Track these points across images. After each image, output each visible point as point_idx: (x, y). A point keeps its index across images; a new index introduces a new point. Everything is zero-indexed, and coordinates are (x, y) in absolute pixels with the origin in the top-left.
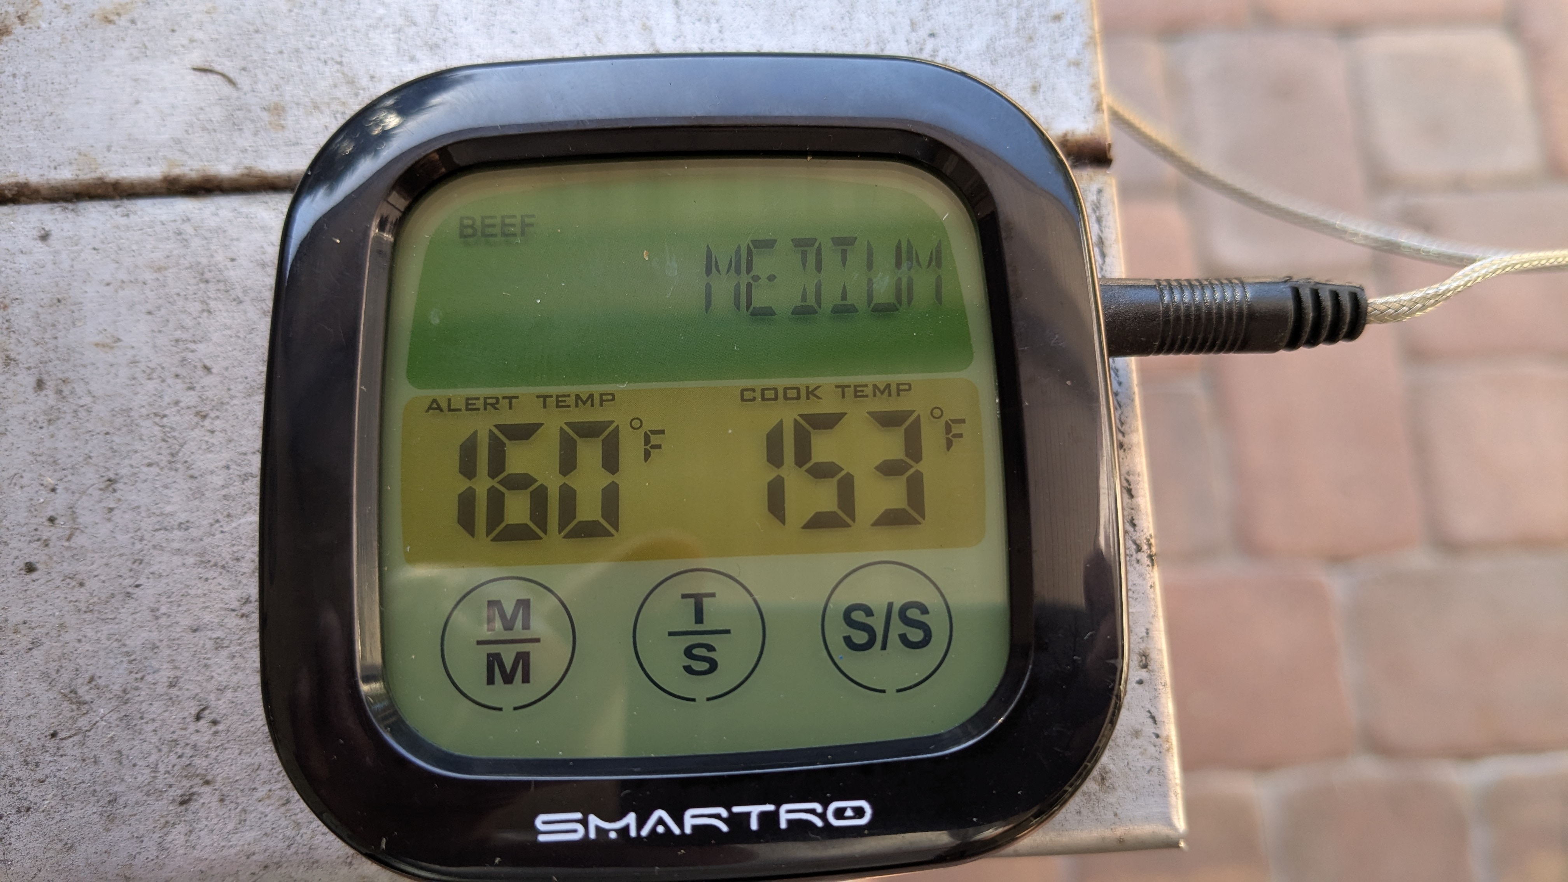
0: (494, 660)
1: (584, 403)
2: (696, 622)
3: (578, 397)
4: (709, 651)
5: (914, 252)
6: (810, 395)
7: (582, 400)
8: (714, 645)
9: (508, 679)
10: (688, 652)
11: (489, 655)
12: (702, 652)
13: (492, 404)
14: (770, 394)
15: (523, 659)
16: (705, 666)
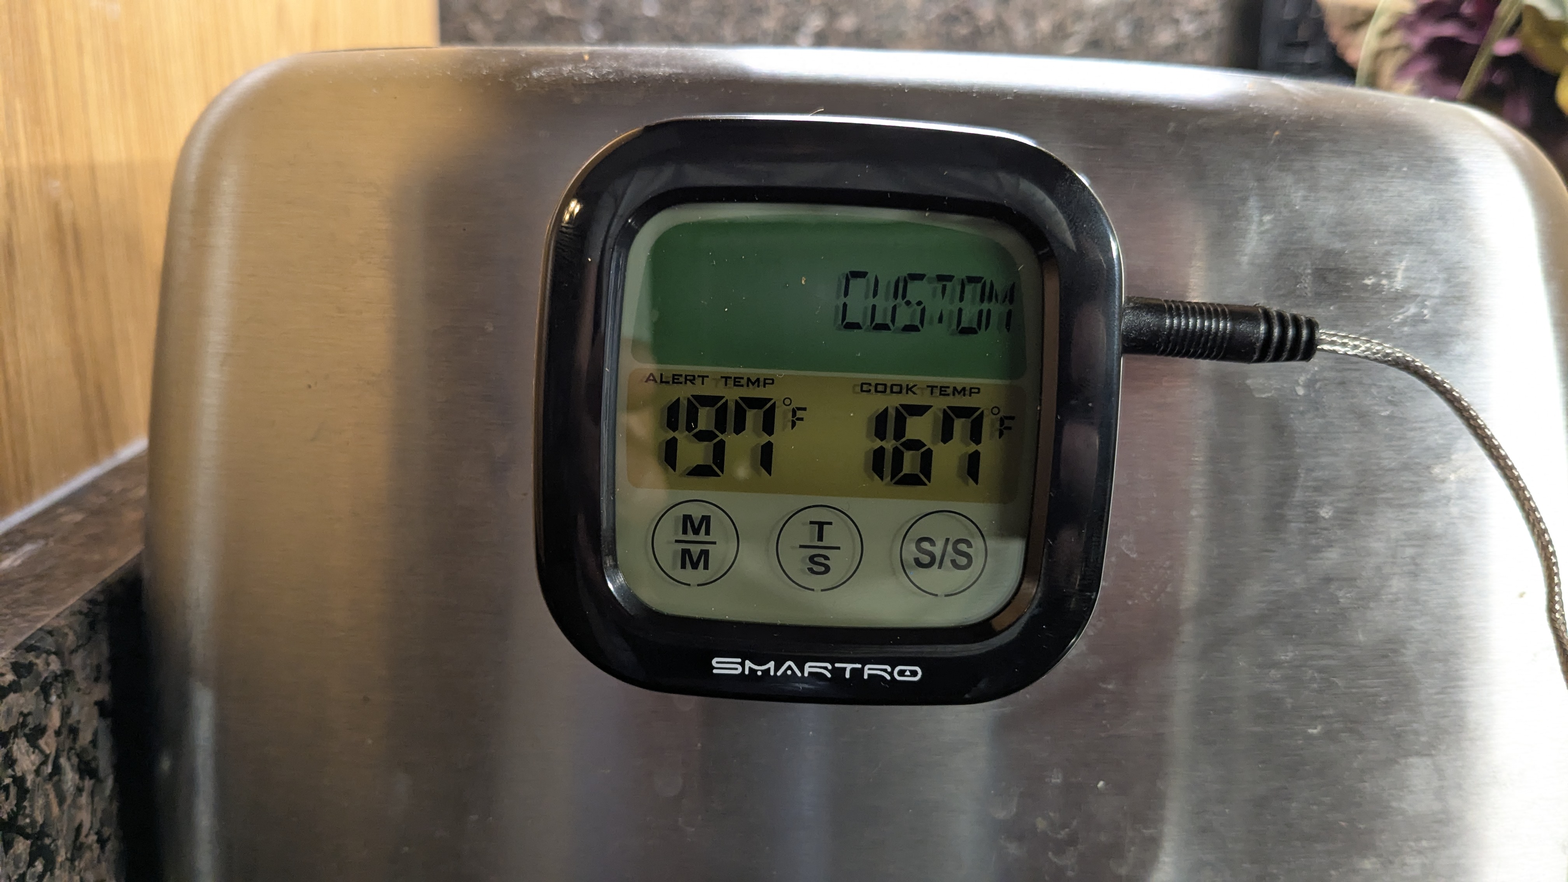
0: (686, 553)
1: (753, 384)
2: (818, 541)
3: (749, 380)
4: (825, 560)
5: (994, 292)
6: (909, 392)
7: (751, 382)
8: (829, 557)
9: (695, 566)
10: (812, 559)
11: (683, 550)
12: (822, 560)
13: (691, 379)
14: (880, 388)
15: (705, 553)
16: (823, 569)
